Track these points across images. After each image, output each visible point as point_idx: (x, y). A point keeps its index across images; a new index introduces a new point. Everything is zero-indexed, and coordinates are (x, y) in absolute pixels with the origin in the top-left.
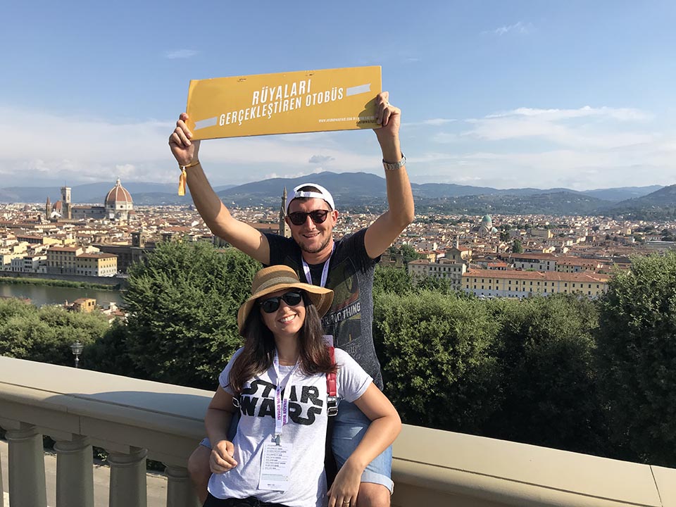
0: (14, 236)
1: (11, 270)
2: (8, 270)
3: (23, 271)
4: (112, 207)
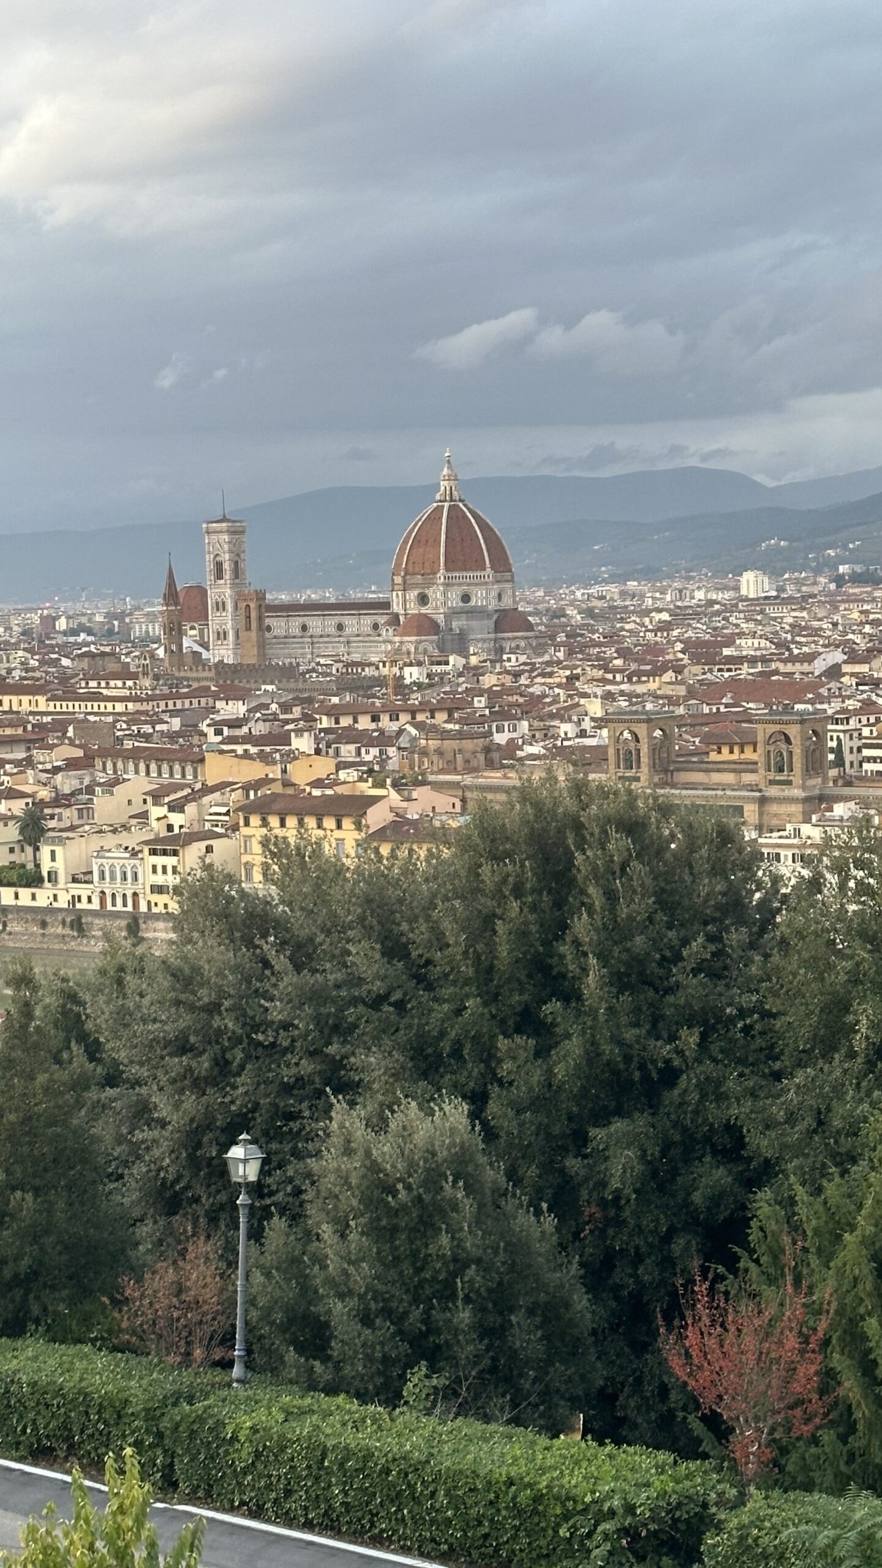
0: (79, 753)
1: (95, 905)
2: (83, 905)
3: (143, 908)
4: (423, 599)
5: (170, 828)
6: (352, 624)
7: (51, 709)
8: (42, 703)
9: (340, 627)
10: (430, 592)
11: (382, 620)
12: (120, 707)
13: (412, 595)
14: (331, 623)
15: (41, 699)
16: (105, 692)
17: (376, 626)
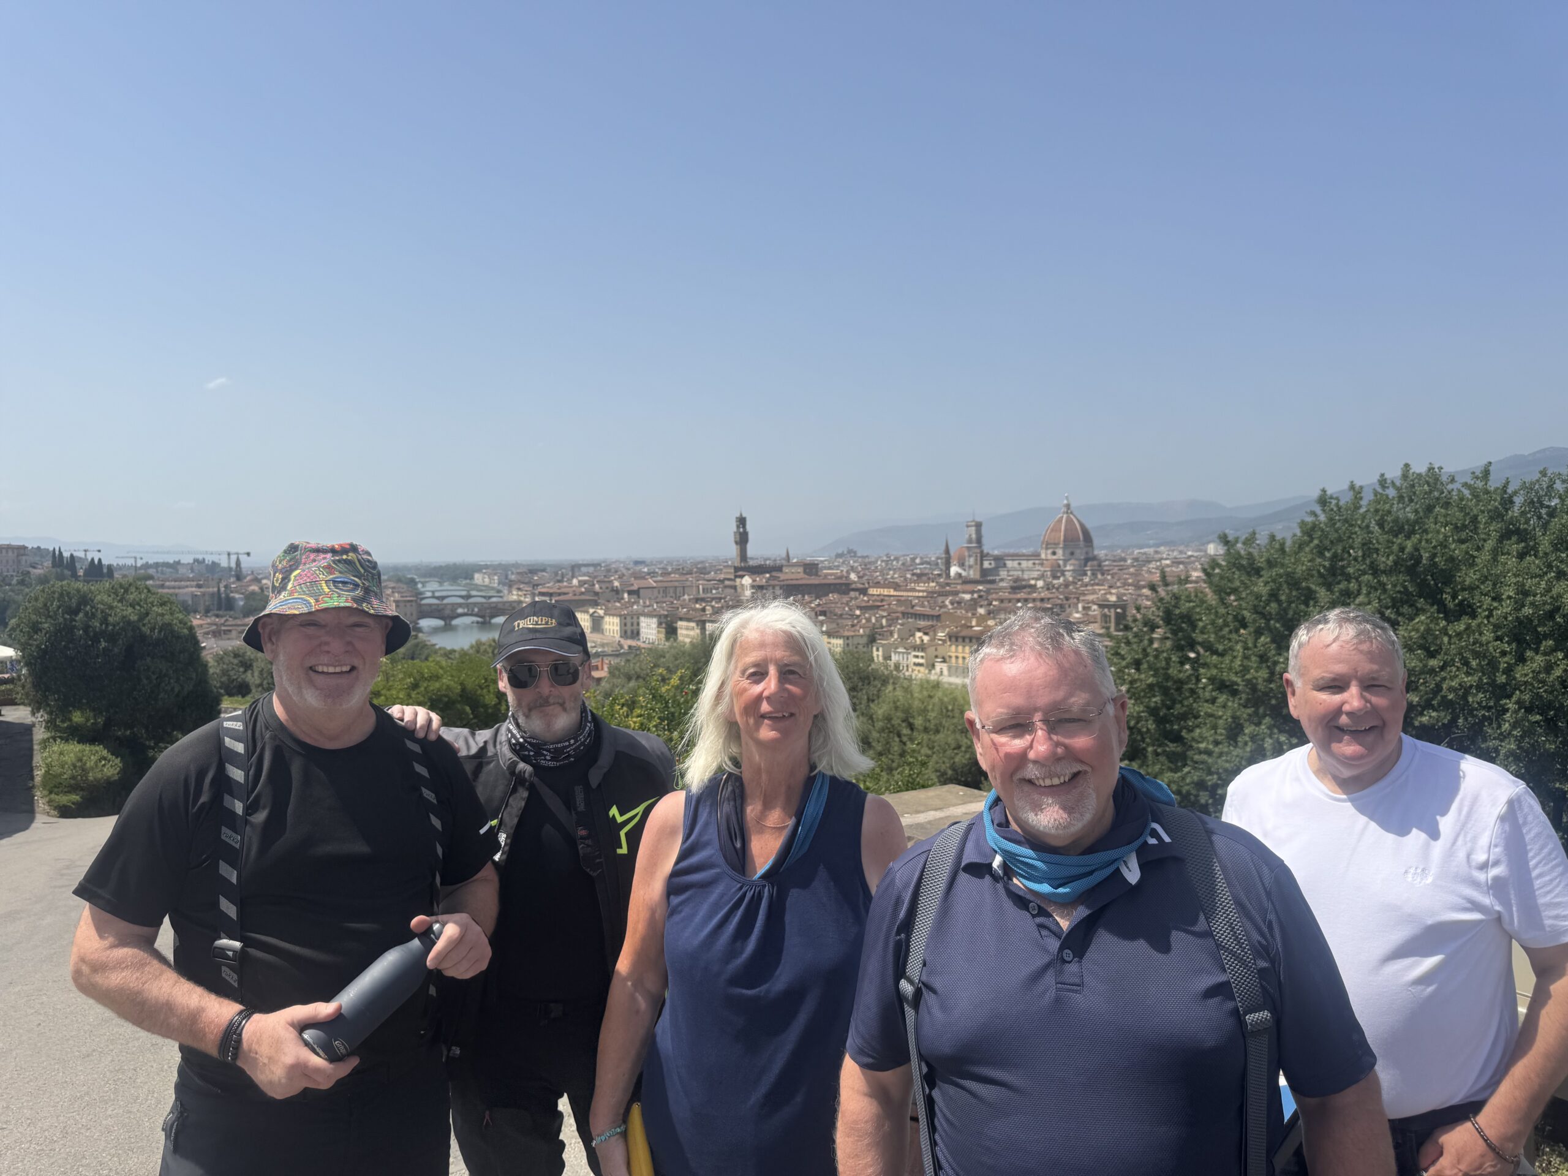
4: (1054, 553)
5: (922, 641)
6: (1024, 564)
7: (895, 593)
8: (892, 592)
9: (1020, 564)
10: (1057, 550)
11: (1037, 562)
12: (921, 594)
13: (1050, 551)
14: (1015, 564)
15: (892, 590)
16: (918, 588)
17: (1034, 564)
